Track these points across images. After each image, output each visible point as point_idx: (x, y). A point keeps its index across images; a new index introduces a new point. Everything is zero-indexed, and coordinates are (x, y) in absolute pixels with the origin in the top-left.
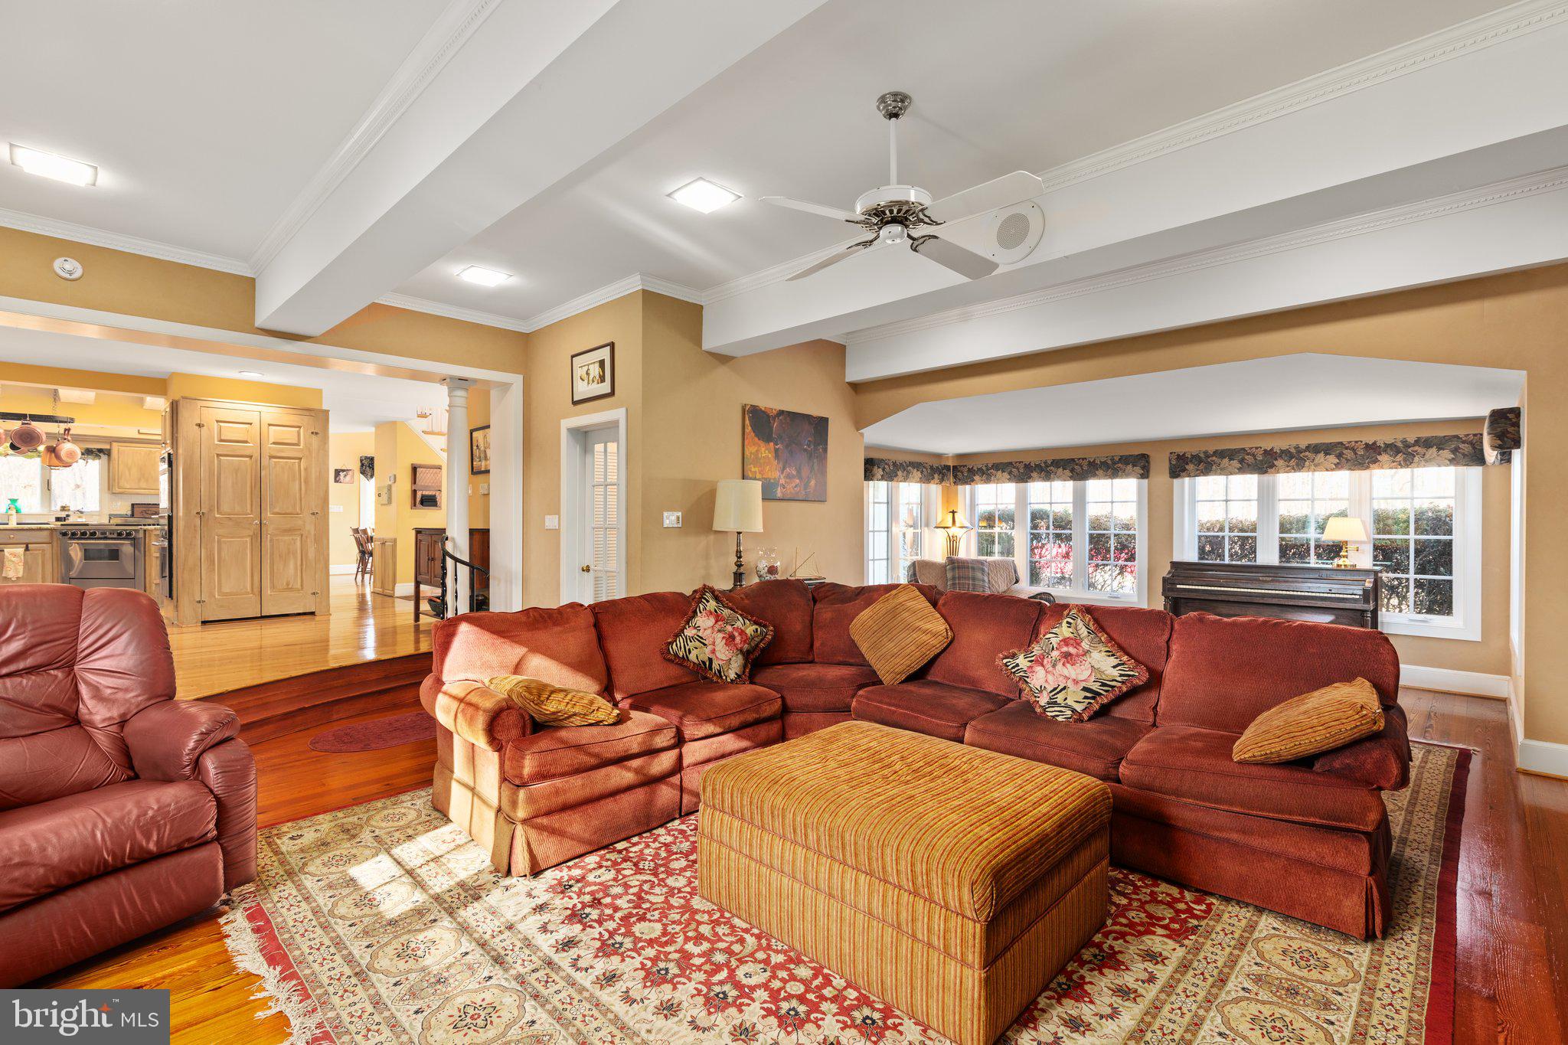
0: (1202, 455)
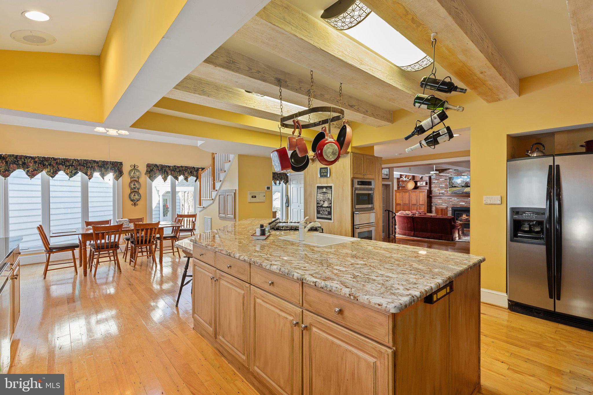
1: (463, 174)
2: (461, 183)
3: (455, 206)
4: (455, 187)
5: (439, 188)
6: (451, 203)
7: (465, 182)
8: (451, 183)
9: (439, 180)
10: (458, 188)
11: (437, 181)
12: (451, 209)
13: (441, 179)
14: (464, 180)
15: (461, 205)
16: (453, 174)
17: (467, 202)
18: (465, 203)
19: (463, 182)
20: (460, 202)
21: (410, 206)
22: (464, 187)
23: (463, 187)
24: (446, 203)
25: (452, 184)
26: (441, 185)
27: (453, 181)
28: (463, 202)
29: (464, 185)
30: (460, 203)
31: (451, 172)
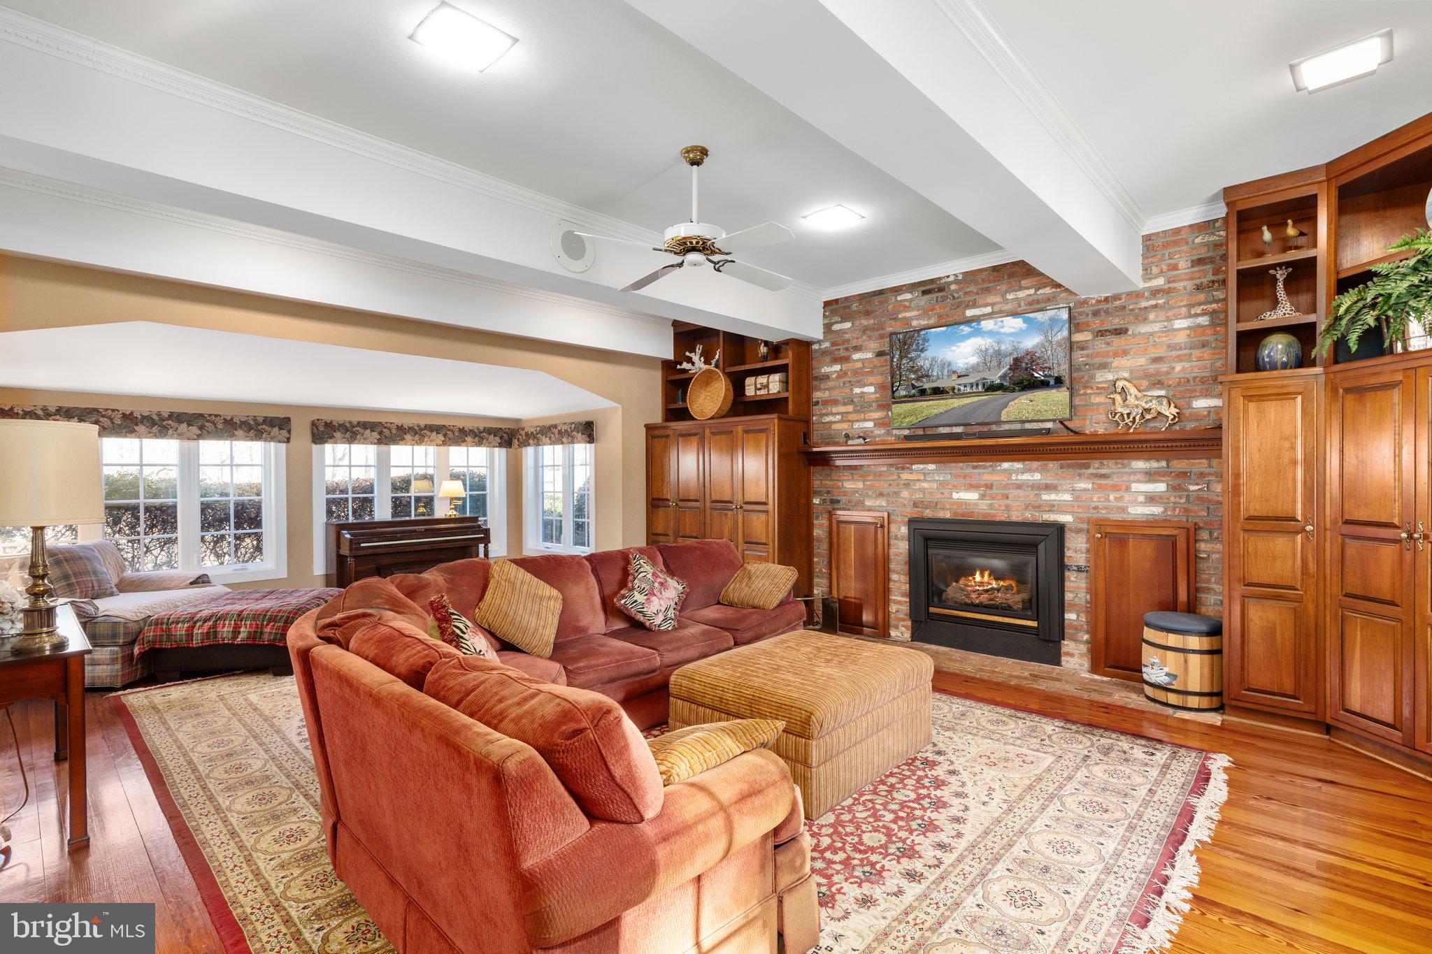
0: (348, 425)
1: (970, 313)
2: (975, 368)
3: (928, 513)
4: (938, 392)
5: (850, 408)
6: (905, 494)
7: (1010, 360)
8: (912, 370)
9: (846, 359)
10: (956, 403)
11: (837, 368)
12: (904, 530)
13: (856, 356)
14: (999, 343)
15: (960, 503)
16: (918, 317)
17: (990, 486)
18: (983, 497)
19: (991, 358)
20: (956, 488)
21: (708, 509)
22: (1000, 387)
23: (991, 388)
24: (881, 494)
25: (918, 379)
26: (857, 390)
27: (924, 361)
28: (973, 487)
29: (1003, 377)
30: (955, 496)
31: (908, 308)
